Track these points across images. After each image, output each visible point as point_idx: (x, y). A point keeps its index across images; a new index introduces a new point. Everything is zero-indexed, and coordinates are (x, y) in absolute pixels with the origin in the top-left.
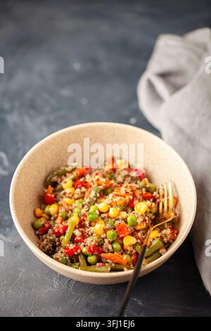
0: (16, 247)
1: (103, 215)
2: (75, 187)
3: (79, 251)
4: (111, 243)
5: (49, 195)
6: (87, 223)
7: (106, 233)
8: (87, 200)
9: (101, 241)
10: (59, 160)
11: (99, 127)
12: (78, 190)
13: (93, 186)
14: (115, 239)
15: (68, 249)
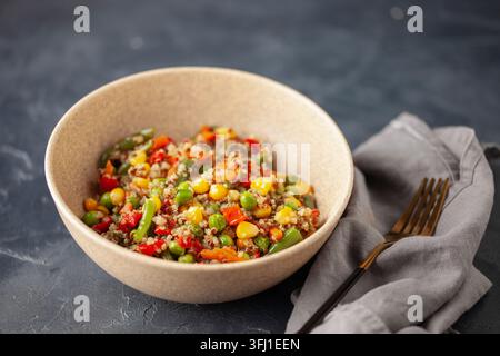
0: (52, 271)
1: (200, 197)
2: (150, 161)
3: (164, 246)
4: (217, 234)
5: (108, 176)
6: (175, 207)
7: (207, 220)
8: (172, 177)
9: (199, 232)
10: (121, 130)
11: (185, 74)
12: (156, 166)
13: (181, 158)
14: (223, 226)
15: (145, 245)
